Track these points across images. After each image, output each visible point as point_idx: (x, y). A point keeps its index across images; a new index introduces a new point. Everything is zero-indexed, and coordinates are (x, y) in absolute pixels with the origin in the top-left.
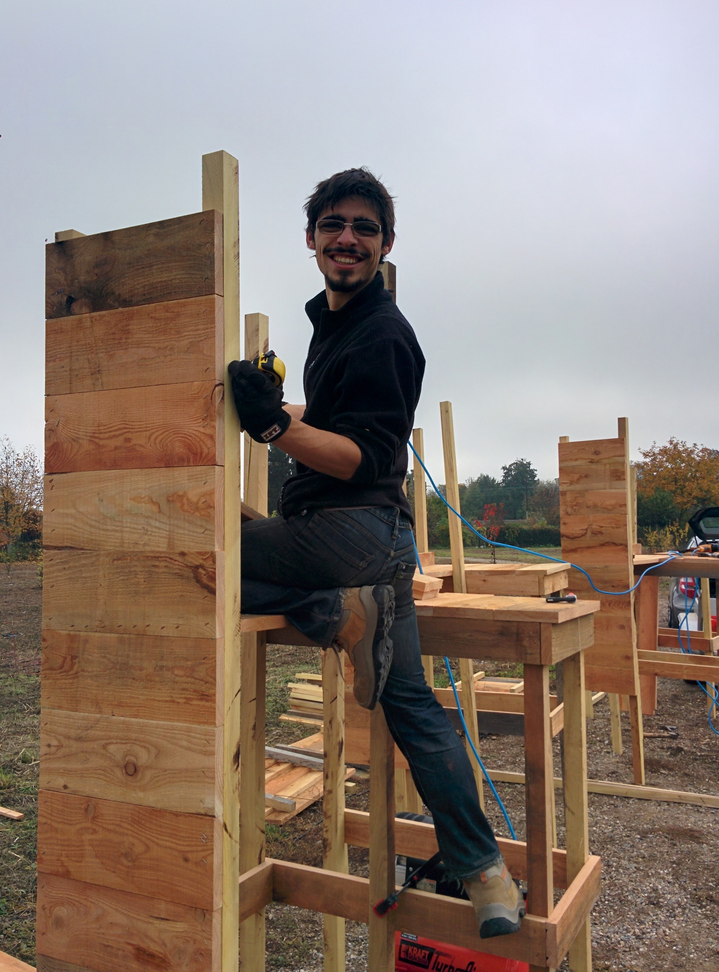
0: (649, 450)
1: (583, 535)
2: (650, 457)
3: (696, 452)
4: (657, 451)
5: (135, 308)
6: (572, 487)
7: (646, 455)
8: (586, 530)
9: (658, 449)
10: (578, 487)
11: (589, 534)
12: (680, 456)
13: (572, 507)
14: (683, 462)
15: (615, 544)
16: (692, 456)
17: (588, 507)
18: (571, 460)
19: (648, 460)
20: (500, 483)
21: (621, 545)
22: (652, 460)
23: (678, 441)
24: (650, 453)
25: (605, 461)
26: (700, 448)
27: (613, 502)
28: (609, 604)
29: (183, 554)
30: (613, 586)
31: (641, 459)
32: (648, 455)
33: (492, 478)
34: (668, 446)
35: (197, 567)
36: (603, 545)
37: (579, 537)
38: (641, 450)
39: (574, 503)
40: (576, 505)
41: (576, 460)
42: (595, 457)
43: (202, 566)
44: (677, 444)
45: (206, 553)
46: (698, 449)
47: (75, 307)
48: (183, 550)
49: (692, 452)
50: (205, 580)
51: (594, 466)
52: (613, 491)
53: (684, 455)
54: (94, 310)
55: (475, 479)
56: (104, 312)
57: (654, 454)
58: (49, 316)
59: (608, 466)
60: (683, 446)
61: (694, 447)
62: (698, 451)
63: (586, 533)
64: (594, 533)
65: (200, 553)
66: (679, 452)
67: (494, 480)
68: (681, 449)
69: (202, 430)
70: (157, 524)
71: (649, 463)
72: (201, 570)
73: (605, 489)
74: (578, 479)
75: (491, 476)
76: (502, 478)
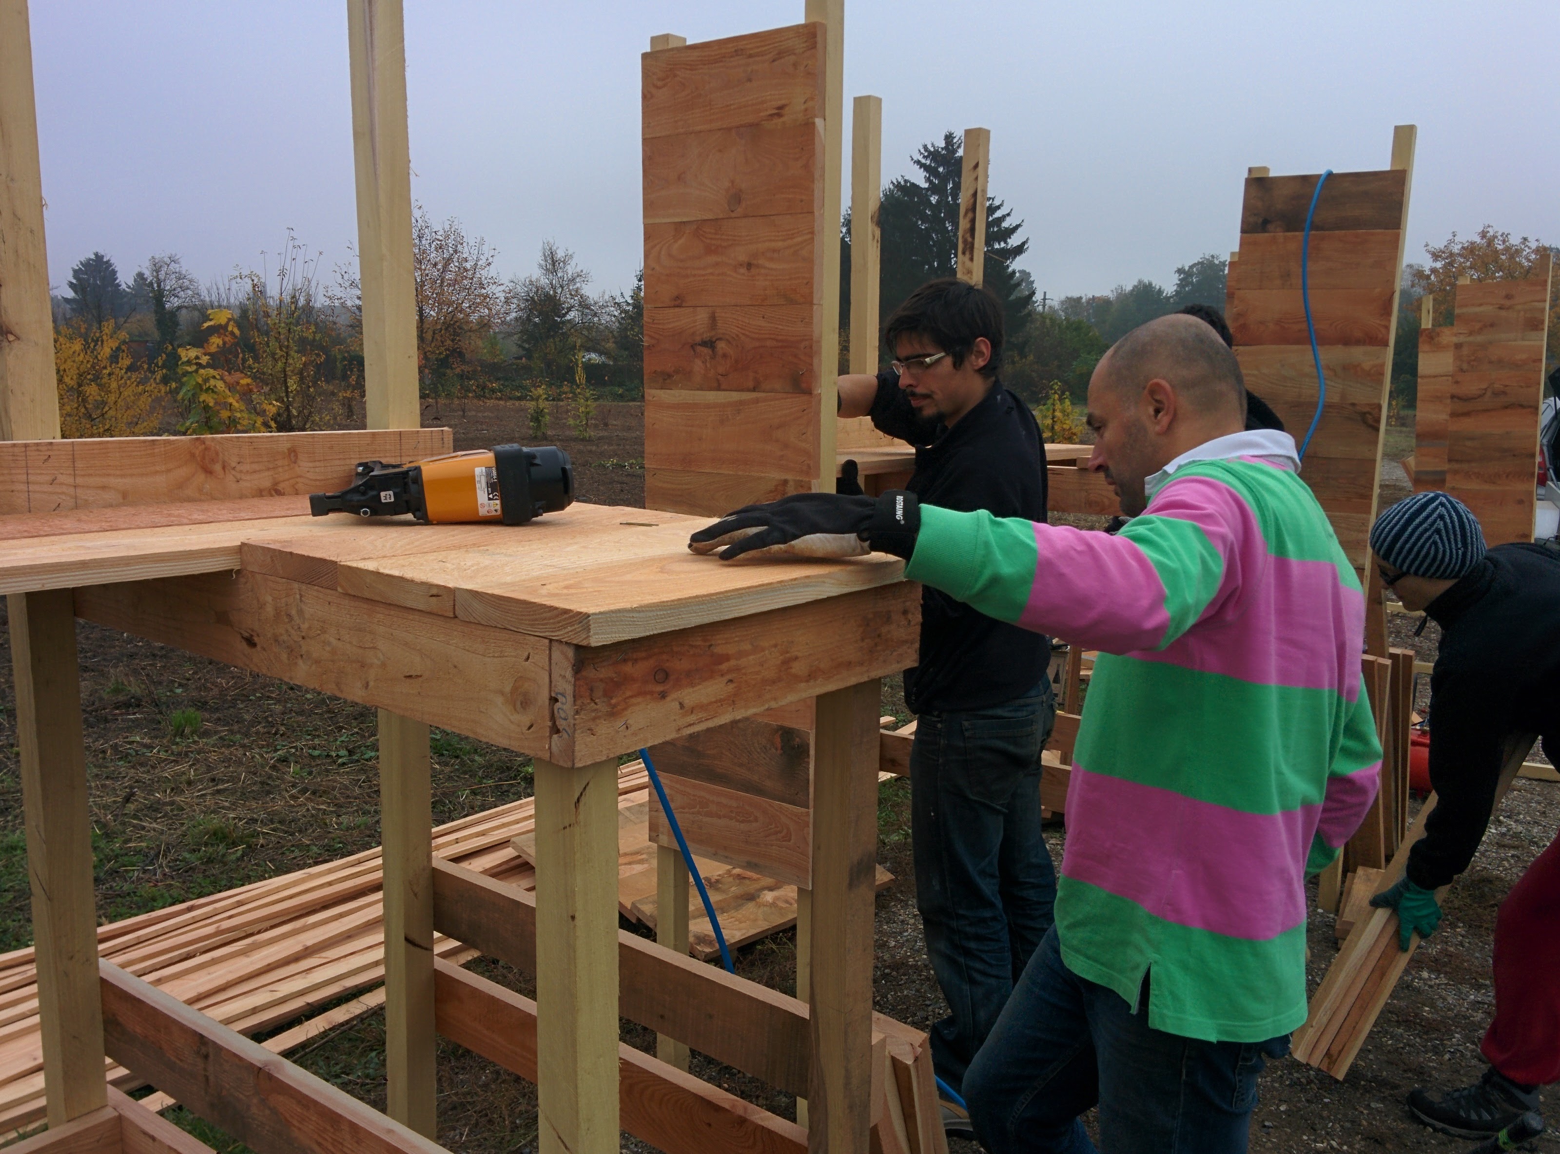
0: (1442, 247)
1: (1480, 396)
2: (1444, 259)
3: (1525, 253)
4: (1456, 249)
5: (1327, 232)
6: (1471, 339)
7: (1436, 256)
8: (1486, 389)
9: (1460, 246)
10: (1479, 338)
11: (1489, 393)
12: (1496, 260)
13: (1469, 363)
14: (1500, 269)
15: (1522, 406)
16: (1517, 259)
17: (1490, 362)
18: (1473, 305)
19: (1439, 265)
20: (1171, 297)
21: (1530, 407)
22: (1445, 266)
23: (1497, 232)
24: (1444, 252)
25: (1519, 307)
26: (1533, 245)
27: (1524, 356)
28: (1507, 476)
29: (1353, 405)
30: (1514, 455)
31: (1427, 264)
32: (1440, 256)
33: (1158, 287)
34: (1478, 240)
35: (1365, 413)
36: (1506, 407)
37: (1476, 399)
38: (1429, 248)
39: (1473, 358)
40: (1474, 360)
41: (1481, 305)
42: (1507, 303)
43: (1370, 413)
44: (1495, 237)
45: (1374, 404)
46: (1529, 248)
47: (1270, 227)
48: (1354, 401)
49: (1518, 252)
50: (1370, 422)
51: (1503, 313)
52: (1527, 343)
53: (1503, 257)
54: (1288, 231)
55: (1129, 288)
56: (1297, 233)
57: (1452, 254)
58: (1243, 231)
59: (1522, 313)
60: (1504, 242)
61: (1523, 243)
62: (1528, 250)
63: (1484, 394)
64: (1496, 394)
65: (1368, 405)
66: (1496, 251)
67: (1160, 292)
68: (1500, 247)
69: (1378, 322)
70: (1333, 384)
71: (1441, 271)
72: (1368, 415)
73: (1515, 340)
74: (1481, 329)
75: (1157, 283)
76: (1175, 288)
